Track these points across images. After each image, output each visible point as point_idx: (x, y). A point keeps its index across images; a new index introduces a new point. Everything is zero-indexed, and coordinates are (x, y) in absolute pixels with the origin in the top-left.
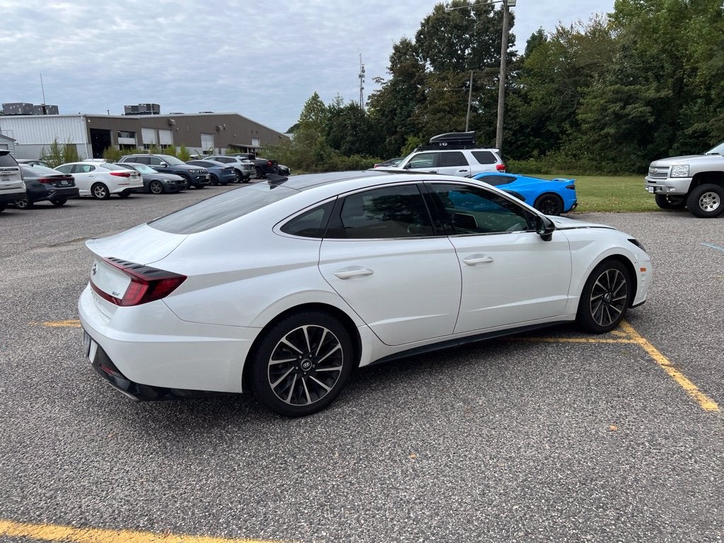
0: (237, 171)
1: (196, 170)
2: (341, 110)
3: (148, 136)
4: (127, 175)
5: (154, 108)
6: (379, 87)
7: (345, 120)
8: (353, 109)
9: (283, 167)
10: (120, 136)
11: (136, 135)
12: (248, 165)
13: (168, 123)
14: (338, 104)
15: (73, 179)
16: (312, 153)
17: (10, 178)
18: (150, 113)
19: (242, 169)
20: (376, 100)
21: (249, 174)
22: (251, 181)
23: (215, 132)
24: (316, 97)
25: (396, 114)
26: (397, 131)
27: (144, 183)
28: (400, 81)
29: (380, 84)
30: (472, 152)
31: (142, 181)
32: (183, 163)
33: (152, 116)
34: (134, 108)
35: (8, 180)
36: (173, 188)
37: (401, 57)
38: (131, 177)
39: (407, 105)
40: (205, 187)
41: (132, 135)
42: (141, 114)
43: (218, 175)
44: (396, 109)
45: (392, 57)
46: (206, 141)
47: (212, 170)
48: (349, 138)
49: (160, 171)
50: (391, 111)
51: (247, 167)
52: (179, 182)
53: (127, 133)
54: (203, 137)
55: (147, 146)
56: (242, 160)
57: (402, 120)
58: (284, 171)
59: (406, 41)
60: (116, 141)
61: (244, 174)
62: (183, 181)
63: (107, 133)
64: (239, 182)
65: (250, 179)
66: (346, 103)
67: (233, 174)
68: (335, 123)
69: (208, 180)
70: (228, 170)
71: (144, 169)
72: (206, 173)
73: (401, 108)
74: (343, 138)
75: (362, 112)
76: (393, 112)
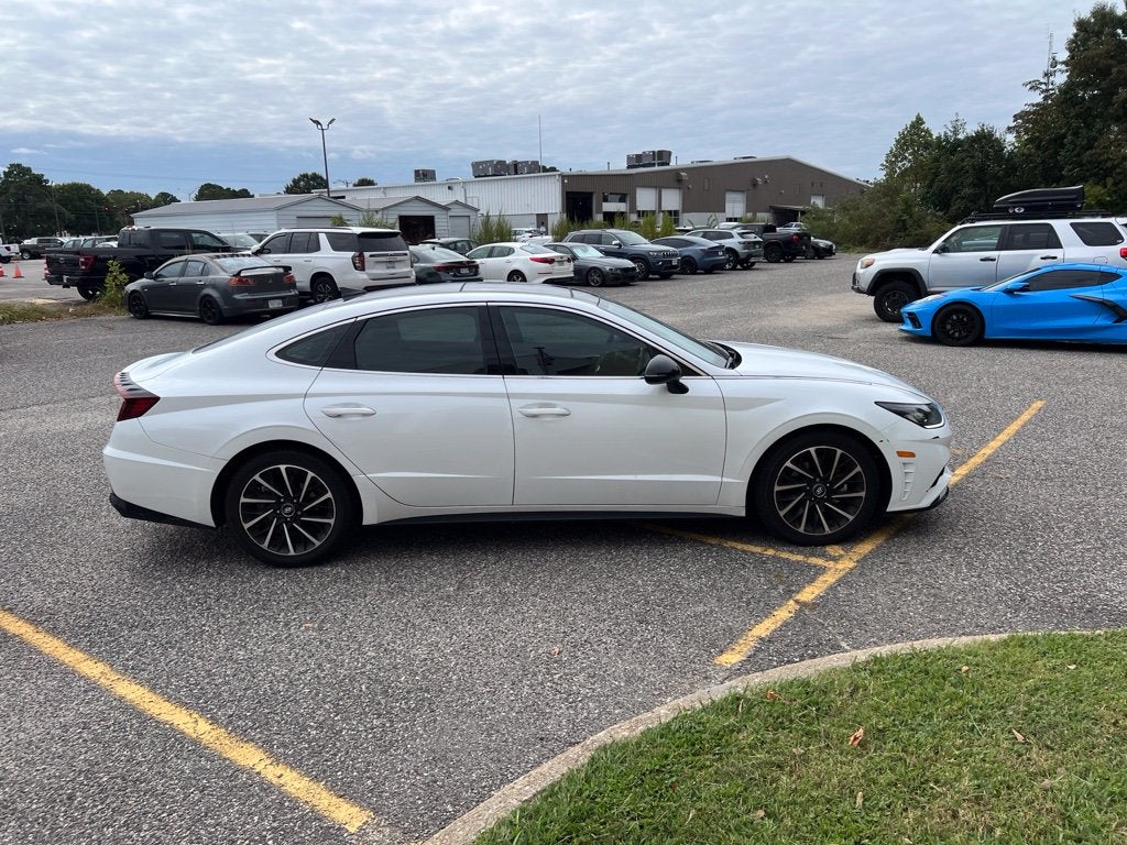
0: (730, 250)
1: (660, 251)
2: (958, 143)
3: (645, 199)
4: (550, 261)
5: (662, 157)
6: (1038, 98)
7: (963, 160)
8: (984, 139)
9: (823, 243)
10: (606, 200)
11: (628, 199)
12: (749, 243)
13: (677, 179)
14: (956, 132)
15: (477, 267)
16: (889, 217)
17: (396, 265)
18: (653, 165)
19: (739, 248)
20: (1029, 121)
21: (750, 256)
22: (756, 266)
23: (751, 188)
24: (919, 121)
25: (1063, 146)
26: (1063, 176)
27: (575, 271)
28: (1081, 84)
29: (1038, 92)
30: (1072, 224)
31: (572, 269)
32: (646, 241)
33: (657, 168)
34: (639, 157)
35: (393, 267)
36: (617, 279)
37: (1087, 40)
38: (555, 264)
39: (1088, 126)
40: (675, 276)
41: (622, 200)
42: (644, 166)
43: (697, 258)
44: (1064, 136)
45: (1072, 42)
46: (734, 202)
47: (687, 251)
48: (967, 191)
49: (608, 253)
50: (1055, 140)
51: (747, 245)
52: (626, 270)
53: (619, 197)
54: (729, 196)
55: (641, 214)
56: (741, 235)
57: (1075, 156)
58: (823, 249)
59: (1103, 9)
60: (599, 209)
61: (742, 257)
62: (634, 269)
63: (589, 196)
64: (734, 269)
65: (753, 264)
66: (971, 129)
67: (721, 256)
68: (943, 167)
69: (675, 267)
70: (713, 251)
71: (585, 251)
72: (675, 255)
73: (1076, 134)
74: (955, 190)
75: (997, 145)
76: (1058, 141)
